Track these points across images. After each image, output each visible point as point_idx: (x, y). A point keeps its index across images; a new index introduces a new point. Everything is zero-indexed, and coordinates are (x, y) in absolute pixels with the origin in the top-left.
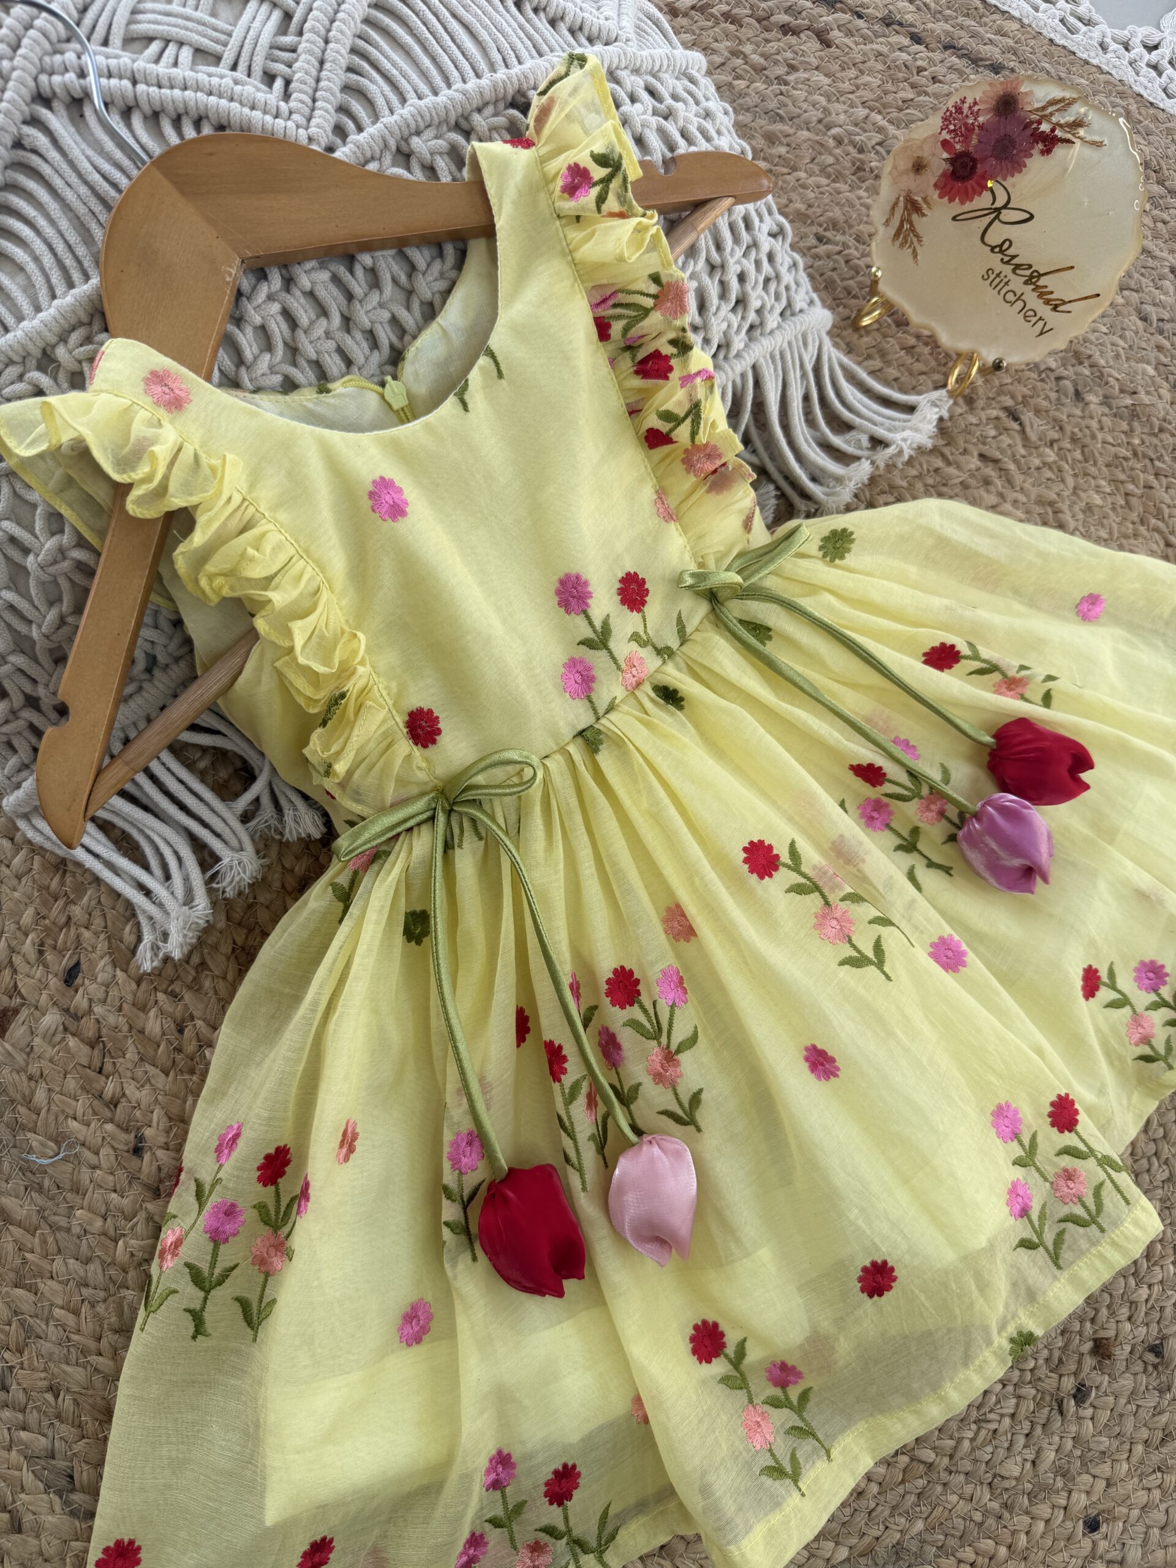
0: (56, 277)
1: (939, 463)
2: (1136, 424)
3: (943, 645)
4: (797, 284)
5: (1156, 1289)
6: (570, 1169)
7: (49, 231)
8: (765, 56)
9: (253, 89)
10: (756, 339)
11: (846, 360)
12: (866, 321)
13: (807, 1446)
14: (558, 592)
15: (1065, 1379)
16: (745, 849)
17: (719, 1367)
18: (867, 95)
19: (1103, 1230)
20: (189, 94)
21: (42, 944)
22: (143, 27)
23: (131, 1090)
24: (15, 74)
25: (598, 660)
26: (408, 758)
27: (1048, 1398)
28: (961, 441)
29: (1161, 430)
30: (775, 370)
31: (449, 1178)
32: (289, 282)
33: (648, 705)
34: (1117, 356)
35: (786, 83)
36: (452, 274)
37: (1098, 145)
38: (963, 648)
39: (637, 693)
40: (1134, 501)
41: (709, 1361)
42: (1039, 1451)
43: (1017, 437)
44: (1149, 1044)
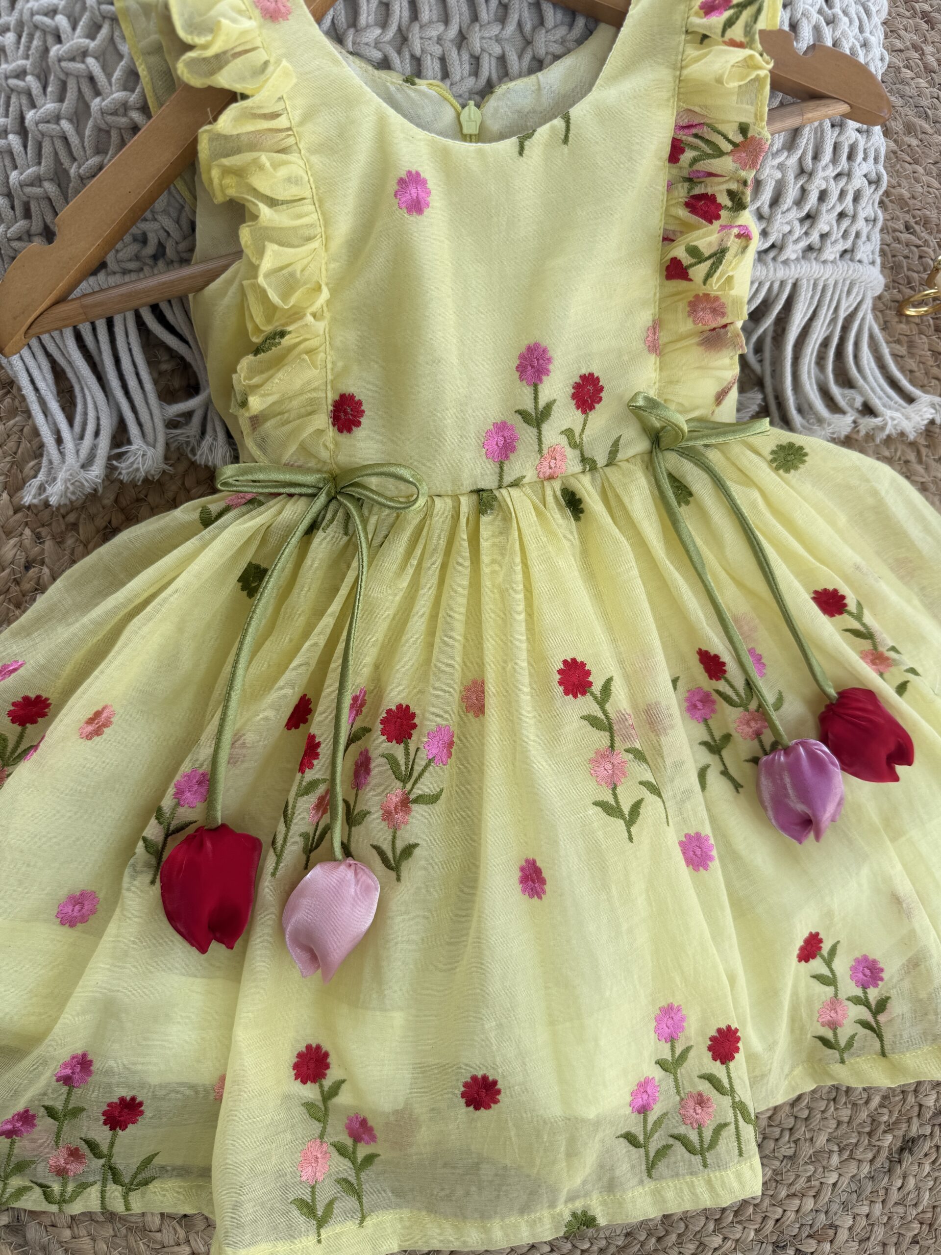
1: (912, 457)
3: (835, 591)
4: (868, 238)
5: (729, 1244)
6: (271, 852)
10: (809, 260)
11: (876, 330)
12: (911, 312)
13: (350, 1202)
14: (522, 357)
16: (565, 662)
17: (310, 1092)
19: (705, 1166)
25: (526, 434)
26: (320, 432)
30: (812, 297)
31: (167, 803)
33: (550, 499)
36: (571, 45)
38: (851, 603)
39: (546, 483)
41: (304, 1082)
44: (835, 1030)
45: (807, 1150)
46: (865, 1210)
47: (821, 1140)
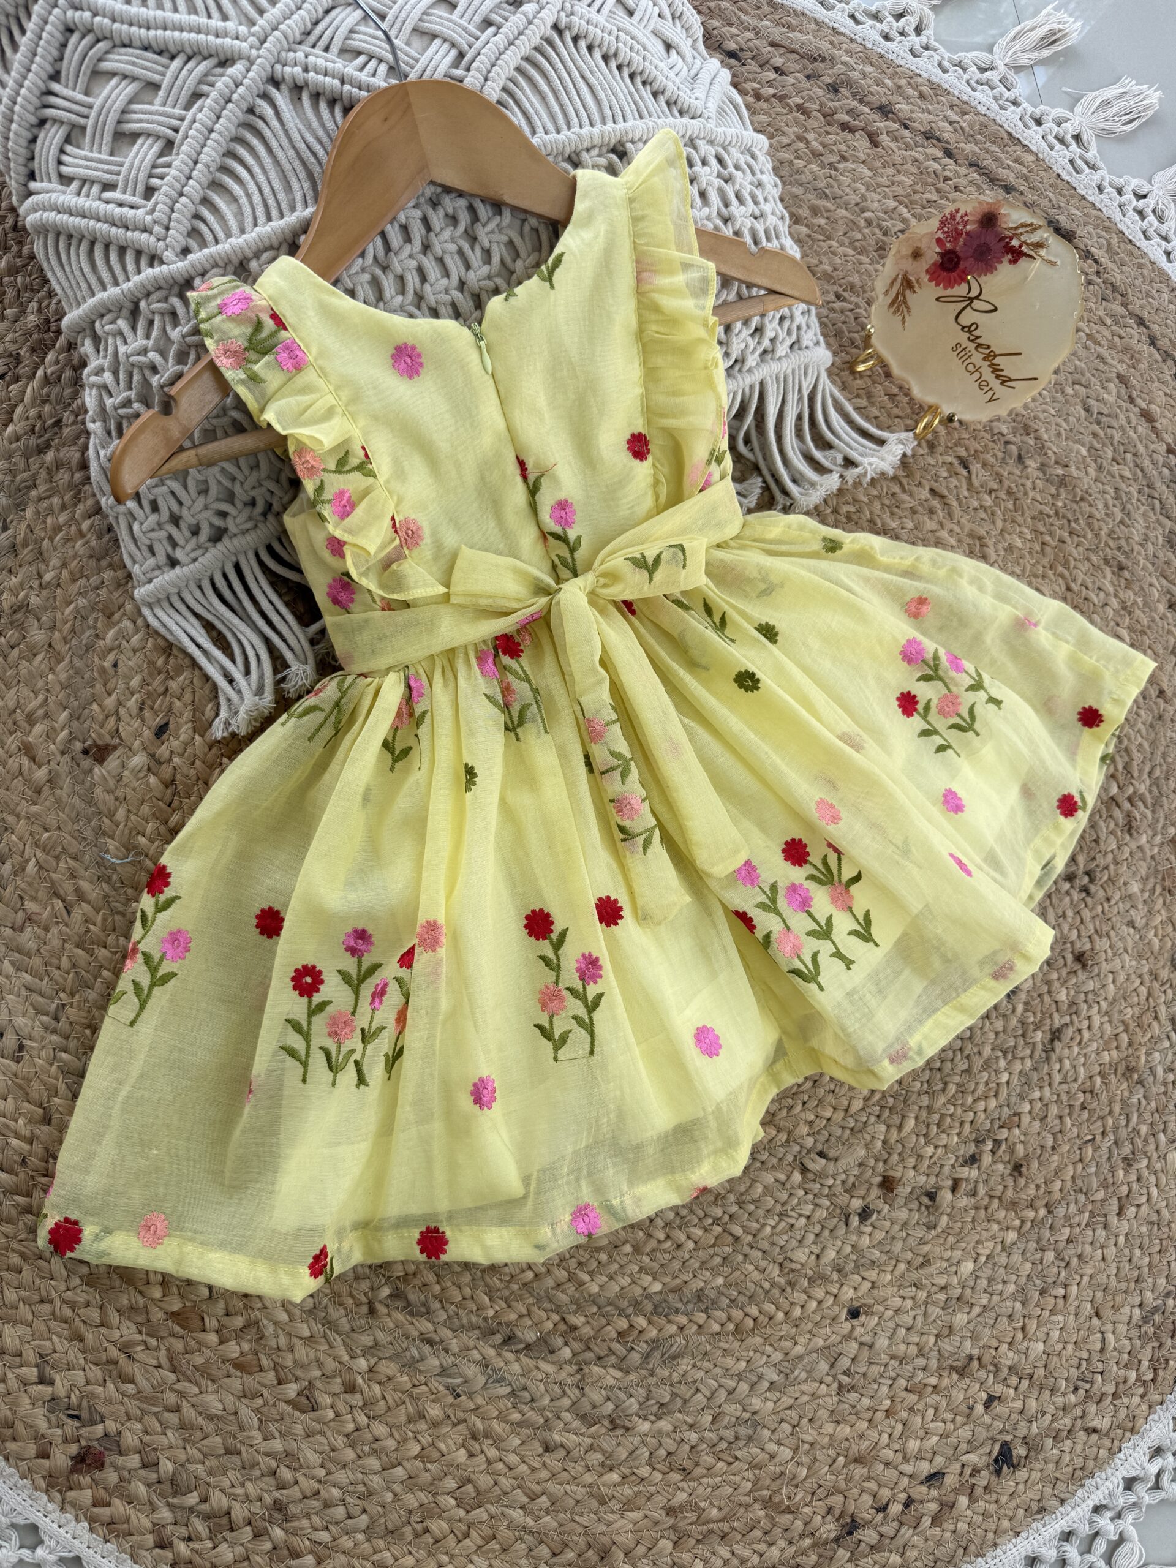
0: (260, 211)
1: (896, 489)
2: (1062, 490)
4: (808, 326)
5: (940, 1151)
7: (261, 178)
8: (824, 145)
10: (767, 362)
11: (837, 394)
12: (861, 368)
15: (854, 1200)
18: (899, 190)
21: (143, 703)
22: (355, 44)
24: (259, 61)
27: (838, 1211)
28: (918, 475)
29: (1082, 499)
30: (778, 388)
34: (1059, 435)
35: (836, 170)
37: (1053, 264)
40: (1048, 550)
42: (823, 1249)
43: (964, 481)
45: (978, 1062)
46: (1037, 1095)
47: (987, 1051)
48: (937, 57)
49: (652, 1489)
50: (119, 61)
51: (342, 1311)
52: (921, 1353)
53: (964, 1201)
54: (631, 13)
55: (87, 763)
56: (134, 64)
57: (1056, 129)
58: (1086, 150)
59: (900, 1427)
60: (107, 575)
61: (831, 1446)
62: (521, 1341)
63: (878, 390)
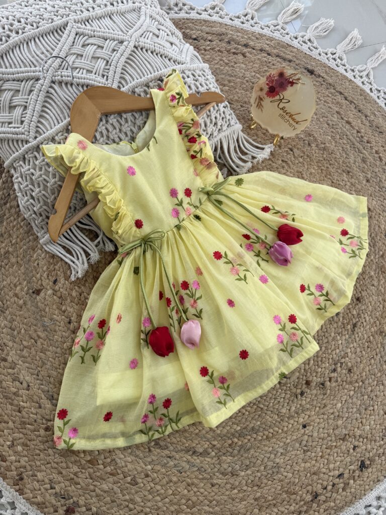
0: (56, 121)
1: (271, 162)
2: (325, 152)
3: (266, 206)
4: (232, 118)
5: (323, 369)
6: (172, 327)
7: (54, 112)
8: (229, 61)
9: (99, 79)
10: (220, 133)
11: (246, 137)
12: (252, 127)
13: (229, 398)
14: (171, 193)
15: (298, 390)
16: (214, 253)
17: (207, 378)
18: (255, 69)
19: (303, 349)
20: (86, 80)
21: (48, 275)
22: (75, 66)
23: (68, 308)
24: (47, 77)
25: (180, 208)
26: (135, 231)
27: (293, 394)
28: (277, 157)
29: (332, 153)
30: (226, 140)
31: (143, 328)
32: (107, 122)
33: (192, 219)
34: (321, 134)
35: (234, 67)
37: (304, 84)
38: (271, 207)
39: (189, 217)
40: (324, 171)
41: (204, 376)
42: (291, 407)
43: (292, 155)
44: (320, 305)
45: (330, 339)
46: (352, 346)
47: (333, 334)
48: (260, 25)
49: (249, 493)
50: (6, 86)
51: (141, 452)
52: (329, 436)
53: (334, 384)
54: (158, 37)
55: (34, 296)
56: (11, 86)
57: (302, 39)
58: (313, 43)
59: (326, 461)
60: (31, 238)
61: (304, 471)
62: (198, 453)
63: (259, 133)
